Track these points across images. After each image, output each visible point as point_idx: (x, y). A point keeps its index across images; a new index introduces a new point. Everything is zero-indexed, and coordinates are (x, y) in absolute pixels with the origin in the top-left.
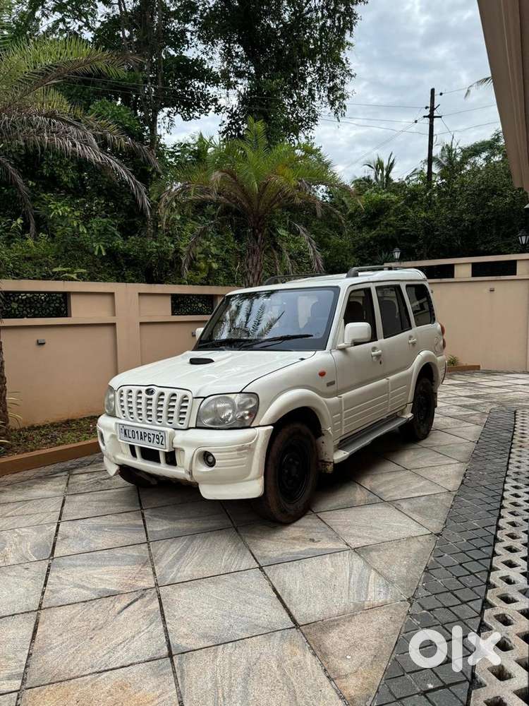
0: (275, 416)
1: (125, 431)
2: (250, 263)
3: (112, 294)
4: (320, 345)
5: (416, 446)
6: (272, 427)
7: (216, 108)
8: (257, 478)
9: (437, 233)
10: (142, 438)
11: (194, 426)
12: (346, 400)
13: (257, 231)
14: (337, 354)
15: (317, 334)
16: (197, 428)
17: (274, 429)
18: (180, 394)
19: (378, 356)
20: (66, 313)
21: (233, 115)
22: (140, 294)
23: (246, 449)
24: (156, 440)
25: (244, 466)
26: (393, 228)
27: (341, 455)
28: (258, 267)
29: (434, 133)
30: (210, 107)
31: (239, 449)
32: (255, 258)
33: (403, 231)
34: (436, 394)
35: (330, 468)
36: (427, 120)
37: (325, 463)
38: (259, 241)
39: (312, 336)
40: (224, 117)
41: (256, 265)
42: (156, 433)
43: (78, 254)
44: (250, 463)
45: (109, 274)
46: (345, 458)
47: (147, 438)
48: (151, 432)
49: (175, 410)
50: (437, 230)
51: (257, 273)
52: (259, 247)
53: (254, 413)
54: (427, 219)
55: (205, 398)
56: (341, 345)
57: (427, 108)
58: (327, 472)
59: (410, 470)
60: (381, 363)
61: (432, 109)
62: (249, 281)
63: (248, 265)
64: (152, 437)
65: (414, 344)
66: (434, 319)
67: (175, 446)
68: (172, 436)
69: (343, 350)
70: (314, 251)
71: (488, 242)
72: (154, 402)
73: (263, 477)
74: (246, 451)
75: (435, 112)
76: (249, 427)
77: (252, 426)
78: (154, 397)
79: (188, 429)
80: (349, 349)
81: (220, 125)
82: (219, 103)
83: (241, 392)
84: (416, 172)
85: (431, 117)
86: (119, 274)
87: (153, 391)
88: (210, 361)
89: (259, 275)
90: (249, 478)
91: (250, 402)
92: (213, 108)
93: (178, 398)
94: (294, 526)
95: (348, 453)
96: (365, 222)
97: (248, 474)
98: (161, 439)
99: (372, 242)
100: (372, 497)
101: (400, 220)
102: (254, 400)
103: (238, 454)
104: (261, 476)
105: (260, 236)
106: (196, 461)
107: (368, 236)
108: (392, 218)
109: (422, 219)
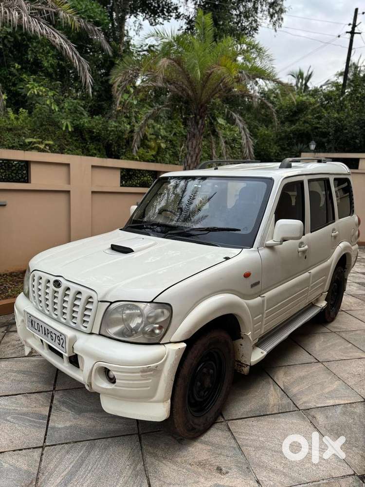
0: (190, 331)
1: (32, 321)
2: (190, 146)
3: (68, 165)
4: (247, 242)
7: (176, 15)
8: (164, 401)
9: (346, 131)
10: (45, 334)
11: (98, 332)
12: (270, 299)
13: (198, 117)
14: (265, 252)
15: (246, 228)
16: (100, 334)
17: (187, 347)
18: (86, 293)
19: (304, 252)
20: (27, 180)
21: (190, 22)
22: (93, 166)
23: (151, 371)
24: (57, 340)
25: (149, 388)
26: (310, 124)
27: (258, 355)
28: (197, 150)
29: (353, 47)
30: (171, 14)
31: (143, 371)
32: (194, 142)
33: (317, 128)
34: (346, 279)
35: (246, 370)
36: (349, 35)
37: (241, 365)
38: (199, 126)
39: (240, 230)
40: (182, 23)
41: (195, 148)
42: (57, 333)
43: (51, 129)
44: (156, 385)
45: (76, 146)
46: (263, 358)
47: (49, 335)
48: (53, 331)
49: (79, 310)
50: (346, 129)
51: (195, 155)
52: (199, 132)
53: (166, 326)
54: (340, 120)
55: (111, 303)
56: (270, 242)
57: (350, 24)
58: (243, 375)
59: (322, 363)
60: (305, 258)
61: (354, 26)
62: (188, 162)
63: (188, 147)
64: (54, 336)
65: (335, 237)
66: (353, 211)
67: (76, 352)
68: (73, 339)
69: (271, 246)
70: (247, 139)
72: (60, 296)
73: (169, 401)
74: (152, 373)
75: (356, 28)
76: (158, 344)
77: (162, 342)
78: (61, 290)
79: (91, 334)
80: (277, 246)
81: (179, 30)
82: (179, 11)
83: (152, 302)
84: (328, 82)
85: (352, 33)
86: (85, 147)
87: (60, 284)
89: (197, 157)
90: (152, 400)
91: (162, 314)
92: (174, 15)
93: (83, 297)
95: (265, 353)
96: (287, 118)
97: (153, 396)
98: (61, 341)
99: (291, 135)
100: (286, 401)
101: (316, 118)
102: (166, 312)
103: (142, 376)
104: (168, 400)
105: (200, 122)
106: (95, 375)
107: (289, 130)
108: (310, 116)
109: (334, 118)
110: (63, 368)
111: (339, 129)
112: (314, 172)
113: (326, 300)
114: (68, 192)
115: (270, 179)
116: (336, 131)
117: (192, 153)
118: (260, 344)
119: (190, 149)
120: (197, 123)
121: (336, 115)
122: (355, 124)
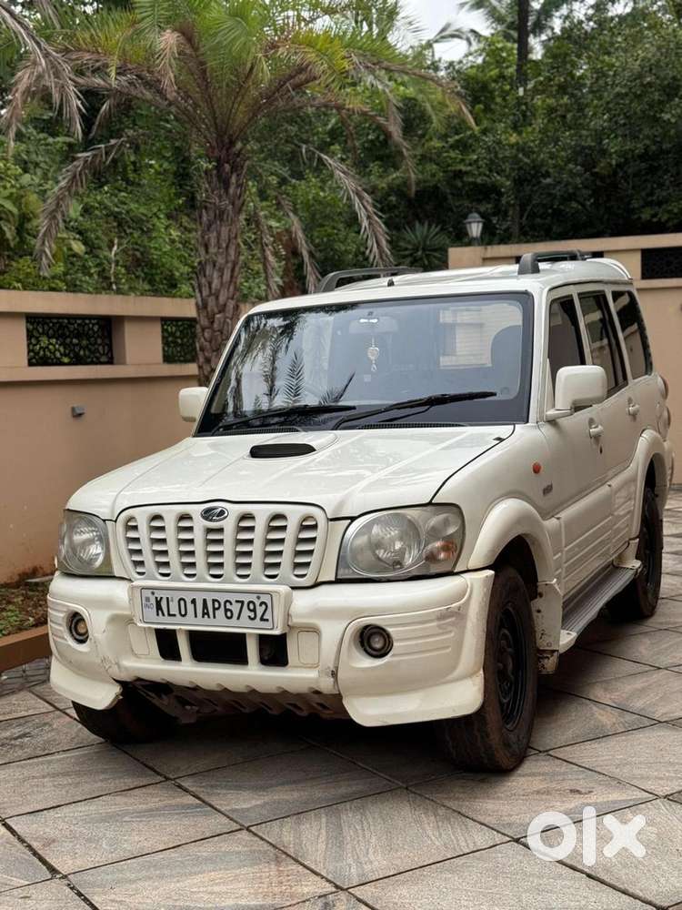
0: (492, 551)
1: (159, 602)
2: (213, 241)
5: (643, 628)
6: (491, 573)
8: (471, 675)
9: (548, 180)
10: (206, 613)
11: (333, 579)
12: (570, 524)
13: (227, 167)
14: (547, 430)
15: (505, 389)
16: (338, 581)
17: (495, 576)
18: (294, 515)
19: (597, 437)
23: (451, 615)
24: (246, 613)
25: (448, 651)
26: (438, 164)
27: (566, 638)
28: (232, 252)
31: (442, 617)
32: (224, 231)
33: (459, 174)
35: (550, 664)
37: (541, 654)
38: (231, 191)
41: (227, 247)
42: (246, 599)
44: (459, 645)
46: (573, 643)
47: (220, 613)
48: (233, 598)
49: (287, 548)
50: (547, 175)
51: (230, 265)
52: (233, 204)
53: (455, 546)
55: (353, 519)
56: (551, 412)
58: (544, 672)
59: (666, 669)
60: (601, 452)
62: (210, 284)
63: (206, 247)
64: (235, 608)
65: (634, 416)
66: (651, 369)
67: (295, 620)
68: (288, 602)
69: (552, 422)
71: (660, 204)
72: (228, 536)
73: (482, 672)
74: (453, 619)
76: (451, 574)
77: (456, 571)
78: (229, 524)
79: (316, 585)
80: (563, 422)
83: (430, 504)
84: (449, 32)
87: (222, 513)
88: (306, 449)
89: (233, 270)
90: (455, 674)
91: (446, 523)
93: (291, 522)
94: (520, 775)
95: (574, 635)
97: (454, 668)
98: (260, 610)
100: (628, 717)
101: (453, 147)
102: (455, 518)
103: (439, 626)
104: (479, 670)
105: (233, 179)
106: (349, 650)
107: (383, 184)
108: (436, 143)
109: (512, 146)
110: (252, 675)
111: (528, 177)
112: (584, 279)
113: (637, 558)
115: (526, 293)
116: (519, 182)
117: (221, 260)
118: (567, 617)
119: (213, 250)
120: (226, 185)
121: (514, 138)
122: (569, 161)
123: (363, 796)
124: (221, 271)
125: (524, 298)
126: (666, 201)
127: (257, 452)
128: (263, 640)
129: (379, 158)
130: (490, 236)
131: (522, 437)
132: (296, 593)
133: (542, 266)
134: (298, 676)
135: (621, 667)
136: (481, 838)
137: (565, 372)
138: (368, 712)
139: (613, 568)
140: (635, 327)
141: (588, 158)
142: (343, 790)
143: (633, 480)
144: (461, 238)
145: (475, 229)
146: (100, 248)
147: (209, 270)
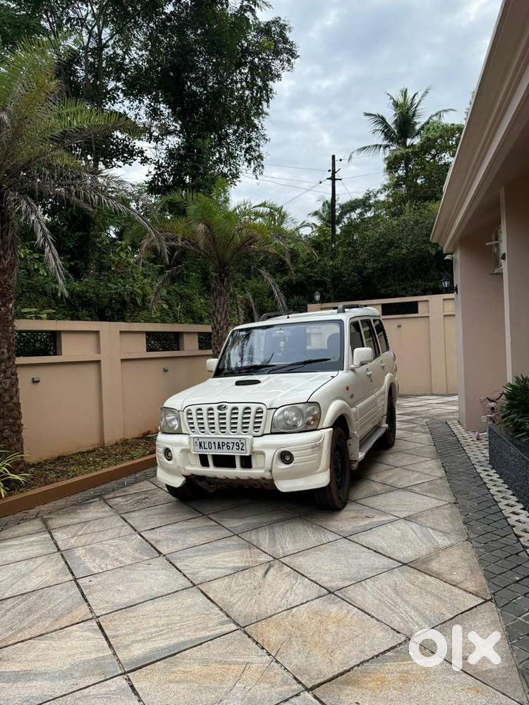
0: (332, 420)
1: (200, 444)
2: (218, 303)
3: (97, 332)
4: (339, 366)
5: (389, 451)
6: (331, 429)
7: (142, 159)
8: (324, 471)
10: (219, 448)
11: (269, 432)
12: (361, 410)
13: (223, 275)
14: (351, 373)
15: (334, 358)
16: (272, 433)
17: (334, 431)
18: (254, 408)
19: (370, 376)
20: (56, 351)
21: (159, 167)
22: (121, 332)
23: (317, 447)
24: (235, 447)
25: (316, 461)
26: (302, 273)
27: (361, 455)
28: (225, 307)
29: (336, 193)
31: (313, 447)
32: (222, 300)
35: (355, 466)
36: (330, 182)
37: (351, 462)
38: (225, 284)
39: (329, 359)
40: (151, 168)
41: (223, 305)
42: (235, 441)
44: (320, 458)
46: (364, 457)
47: (225, 447)
48: (230, 441)
49: (251, 421)
50: (344, 277)
51: (224, 312)
52: (225, 289)
53: (317, 419)
54: (336, 267)
55: (277, 409)
56: (353, 366)
57: (329, 171)
58: (353, 469)
59: (400, 467)
60: (371, 381)
61: (334, 172)
63: (215, 305)
64: (231, 445)
65: (383, 367)
66: (389, 347)
67: (255, 450)
68: (252, 443)
69: (353, 370)
70: (278, 294)
71: (387, 287)
72: (228, 416)
73: (329, 470)
75: (336, 174)
76: (316, 430)
77: (319, 428)
78: (228, 412)
79: (263, 435)
80: (356, 369)
81: (147, 176)
82: (145, 155)
83: (307, 402)
84: (305, 224)
85: (333, 179)
87: (225, 407)
88: (257, 382)
90: (318, 470)
91: (313, 410)
92: (139, 159)
93: (252, 411)
94: (346, 511)
95: (364, 454)
97: (318, 468)
98: (241, 446)
101: (308, 267)
102: (317, 408)
103: (313, 451)
104: (327, 470)
105: (226, 279)
106: (276, 461)
107: (281, 281)
108: (302, 265)
109: (330, 266)
110: (238, 472)
111: (337, 277)
112: (362, 315)
113: (387, 423)
114: (98, 362)
115: (341, 320)
116: (333, 280)
117: (221, 310)
118: (361, 447)
119: (218, 306)
120: (223, 281)
121: (331, 263)
122: (352, 271)
123: (282, 520)
124: (221, 313)
125: (340, 322)
126: (390, 285)
127: (238, 383)
128: (242, 457)
129: (280, 271)
130: (323, 300)
131: (342, 376)
132: (255, 438)
133: (346, 310)
134: (256, 472)
135: (381, 467)
136: (331, 537)
137: (357, 350)
138: (284, 486)
139: (377, 427)
140: (382, 333)
141: (359, 270)
142: (275, 518)
143: (384, 393)
144: (312, 301)
145: (317, 297)
146: (174, 306)
147: (216, 313)
